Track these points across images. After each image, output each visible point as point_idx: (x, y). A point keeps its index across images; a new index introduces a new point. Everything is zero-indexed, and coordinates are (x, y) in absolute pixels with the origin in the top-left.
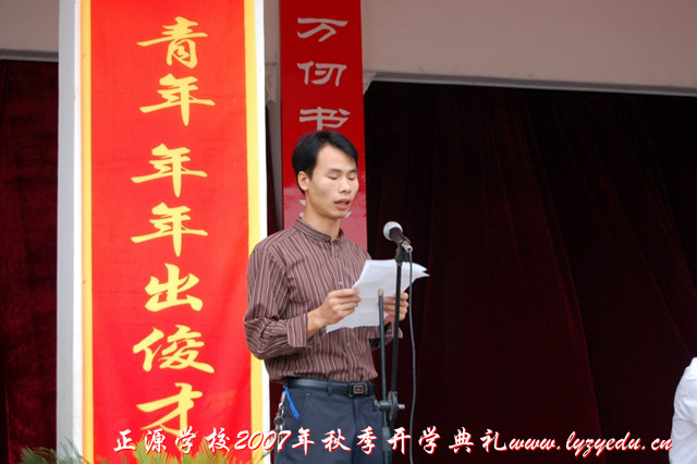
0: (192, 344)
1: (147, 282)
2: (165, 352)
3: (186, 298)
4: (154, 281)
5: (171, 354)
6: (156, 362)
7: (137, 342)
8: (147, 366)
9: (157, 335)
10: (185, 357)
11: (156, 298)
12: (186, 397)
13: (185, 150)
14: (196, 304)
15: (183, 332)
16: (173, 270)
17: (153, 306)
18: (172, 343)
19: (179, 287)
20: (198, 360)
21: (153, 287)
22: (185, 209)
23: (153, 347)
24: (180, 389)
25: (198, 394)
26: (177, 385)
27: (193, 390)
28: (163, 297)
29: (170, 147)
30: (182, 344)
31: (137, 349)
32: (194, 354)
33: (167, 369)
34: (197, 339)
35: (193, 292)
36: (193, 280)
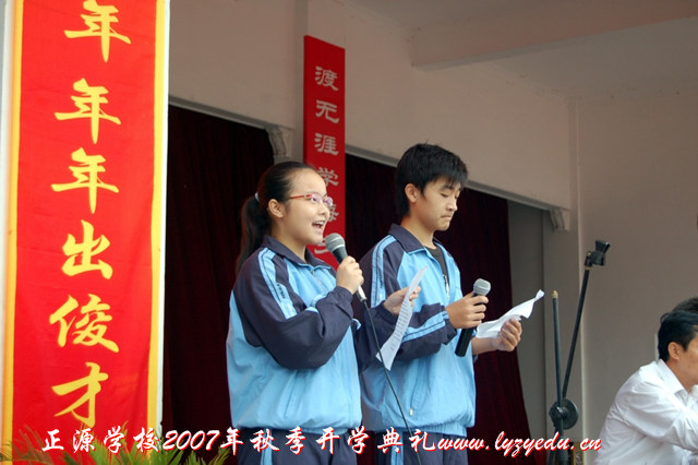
0: (102, 317)
1: (64, 240)
2: (78, 325)
3: (97, 263)
4: (71, 239)
5: (83, 328)
6: (71, 336)
7: (53, 311)
8: (62, 341)
9: (71, 304)
10: (95, 332)
11: (71, 261)
12: (95, 378)
13: (103, 90)
14: (107, 271)
15: (95, 303)
16: (88, 228)
17: (69, 269)
18: (84, 315)
19: (93, 249)
20: (105, 336)
21: (70, 247)
22: (100, 159)
23: (68, 318)
24: (90, 369)
25: (105, 377)
26: (88, 364)
27: (101, 371)
28: (78, 261)
29: (91, 83)
30: (93, 316)
31: (53, 319)
32: (102, 329)
33: (79, 345)
34: (106, 312)
35: (104, 257)
36: (105, 243)
